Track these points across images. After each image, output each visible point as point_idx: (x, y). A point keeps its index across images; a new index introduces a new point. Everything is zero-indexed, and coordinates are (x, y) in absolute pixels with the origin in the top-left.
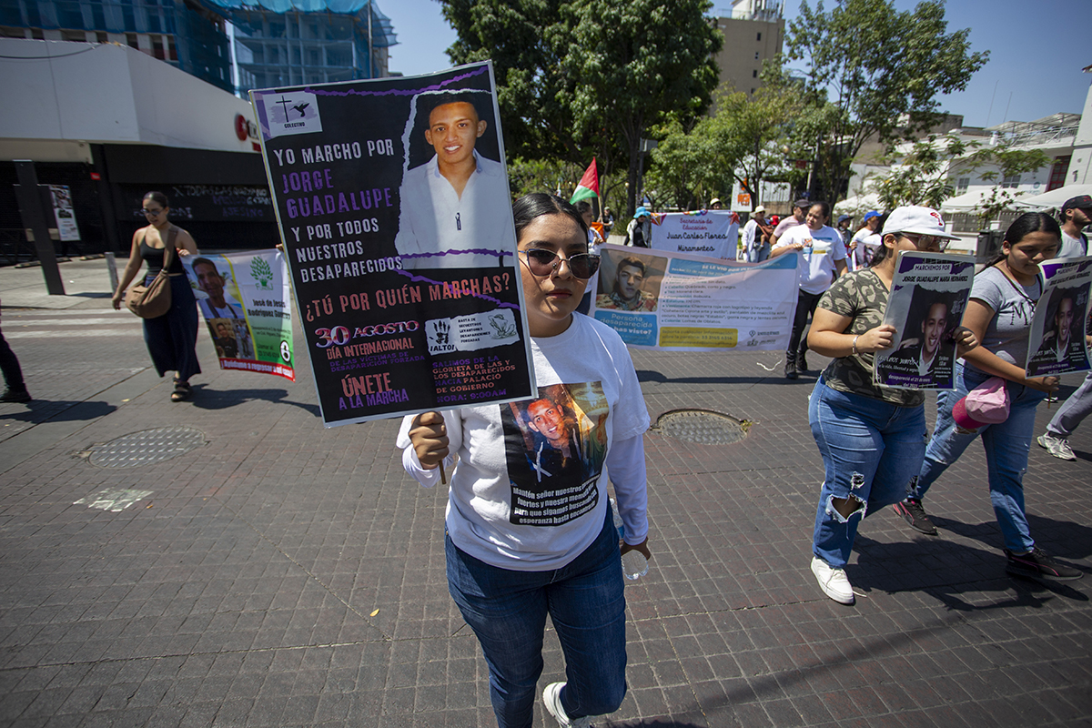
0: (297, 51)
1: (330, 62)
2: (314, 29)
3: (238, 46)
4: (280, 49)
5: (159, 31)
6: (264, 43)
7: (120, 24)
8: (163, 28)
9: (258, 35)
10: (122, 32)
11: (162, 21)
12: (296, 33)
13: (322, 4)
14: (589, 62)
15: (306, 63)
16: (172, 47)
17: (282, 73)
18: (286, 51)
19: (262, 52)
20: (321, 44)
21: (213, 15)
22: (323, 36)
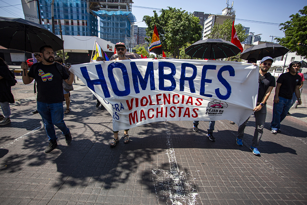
0: (113, 23)
1: (121, 26)
2: (117, 18)
3: (100, 23)
4: (110, 23)
5: (84, 19)
6: (106, 22)
7: (76, 18)
8: (85, 19)
9: (105, 20)
10: (76, 20)
11: (85, 17)
12: (113, 20)
13: (120, 13)
14: (169, 36)
15: (115, 27)
16: (86, 23)
17: (110, 29)
18: (111, 23)
19: (106, 24)
20: (119, 22)
21: (95, 15)
22: (119, 20)
